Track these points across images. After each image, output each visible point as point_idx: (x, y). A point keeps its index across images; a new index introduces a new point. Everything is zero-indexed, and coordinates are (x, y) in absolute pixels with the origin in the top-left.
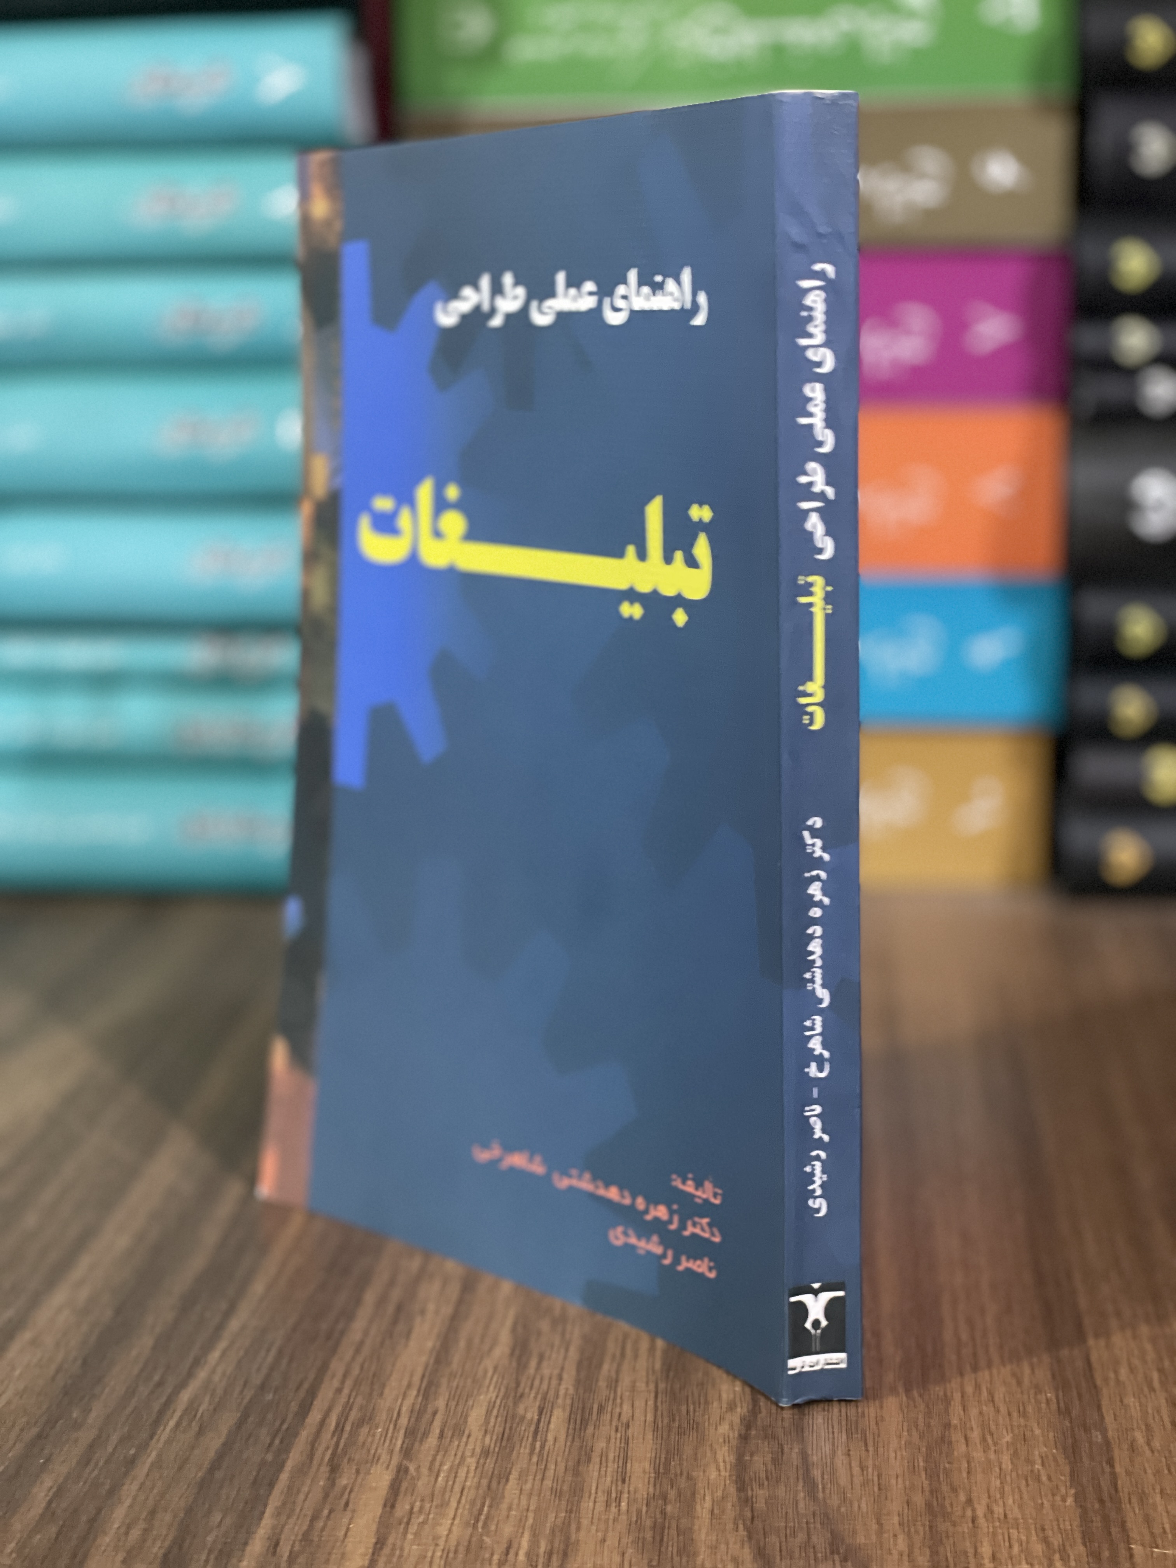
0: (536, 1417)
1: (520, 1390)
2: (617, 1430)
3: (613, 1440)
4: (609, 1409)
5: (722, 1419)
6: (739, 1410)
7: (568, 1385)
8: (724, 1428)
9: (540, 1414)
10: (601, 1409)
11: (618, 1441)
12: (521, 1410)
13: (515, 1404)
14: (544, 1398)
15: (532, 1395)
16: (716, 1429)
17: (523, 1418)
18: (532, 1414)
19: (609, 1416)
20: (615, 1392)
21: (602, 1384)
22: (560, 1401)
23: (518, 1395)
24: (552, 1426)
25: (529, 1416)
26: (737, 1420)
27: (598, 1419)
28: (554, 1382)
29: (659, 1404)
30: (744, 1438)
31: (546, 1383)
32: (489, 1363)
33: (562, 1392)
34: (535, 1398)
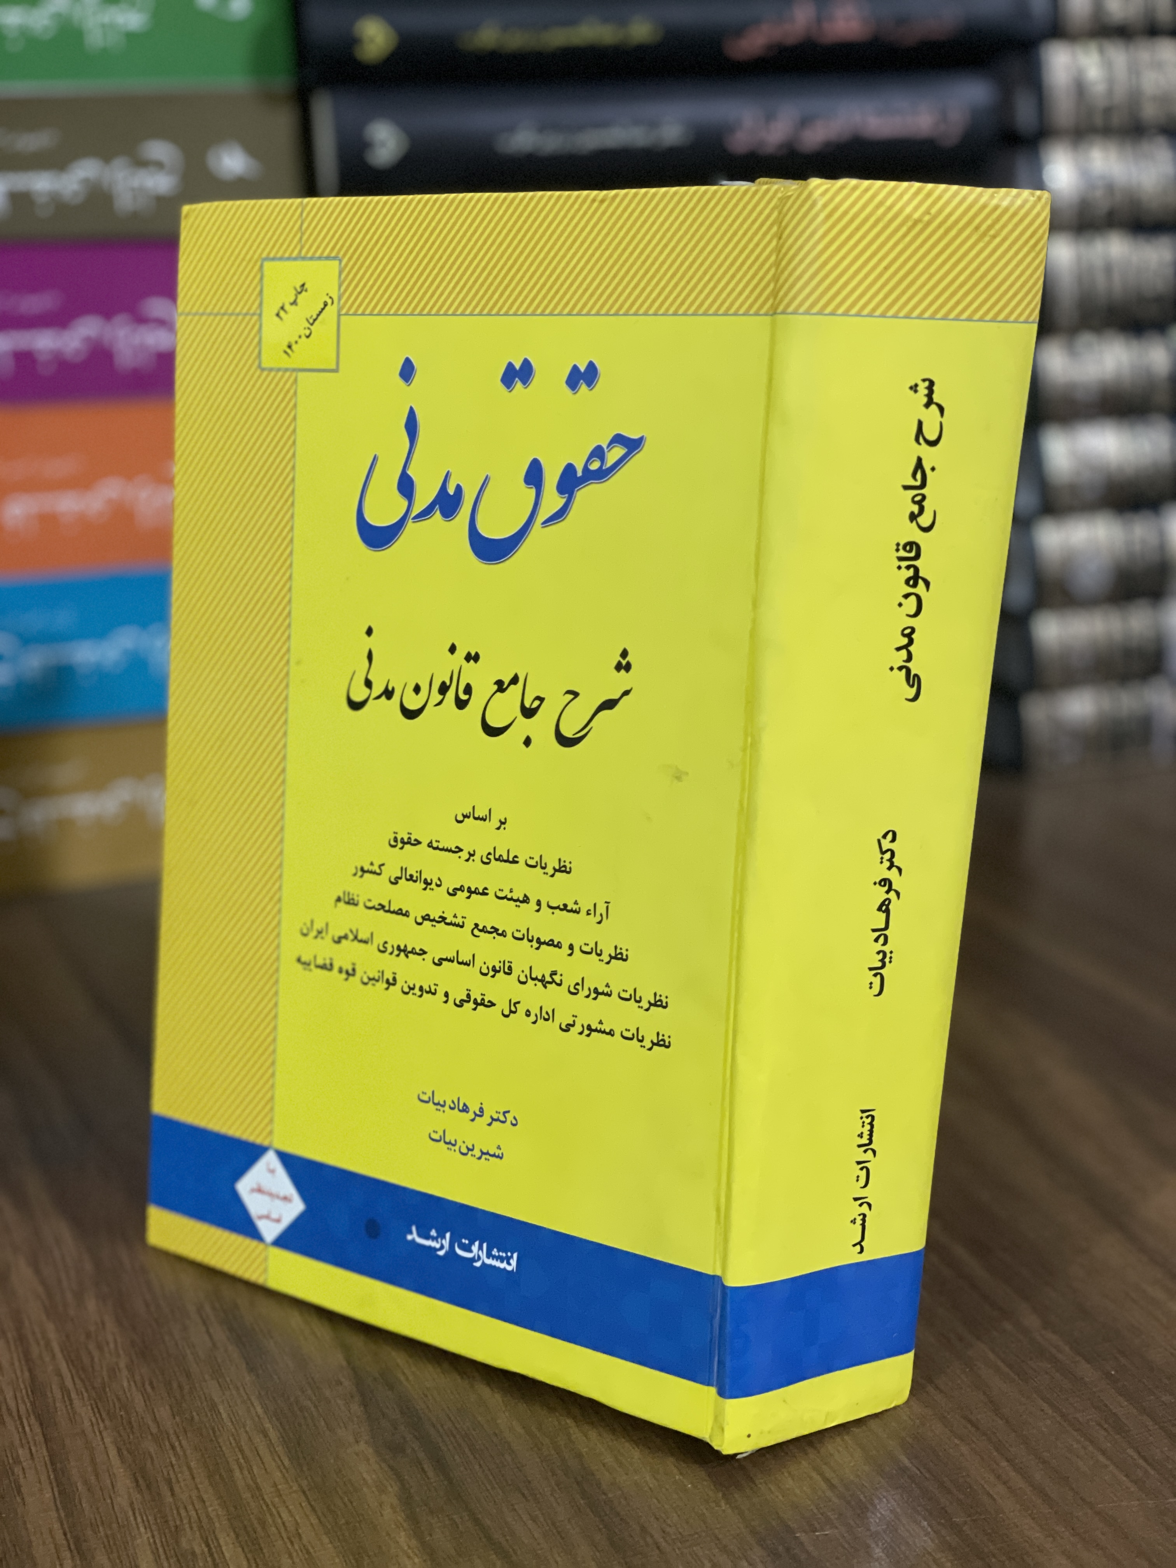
0: (206, 1550)
1: (171, 1523)
2: (292, 1543)
3: (294, 1554)
4: (270, 1520)
5: (381, 1505)
6: (390, 1489)
7: (214, 1507)
8: (387, 1512)
9: (208, 1546)
10: (263, 1523)
11: (300, 1553)
13: (177, 1542)
14: (201, 1527)
15: (187, 1526)
16: (382, 1515)
17: (193, 1553)
18: (199, 1548)
19: (274, 1529)
20: (263, 1499)
21: (247, 1495)
22: (217, 1525)
23: (173, 1529)
24: (227, 1555)
25: (198, 1550)
26: (395, 1501)
29: (313, 1503)
30: (413, 1519)
31: (190, 1507)
32: (122, 1501)
33: (213, 1515)
34: (191, 1528)
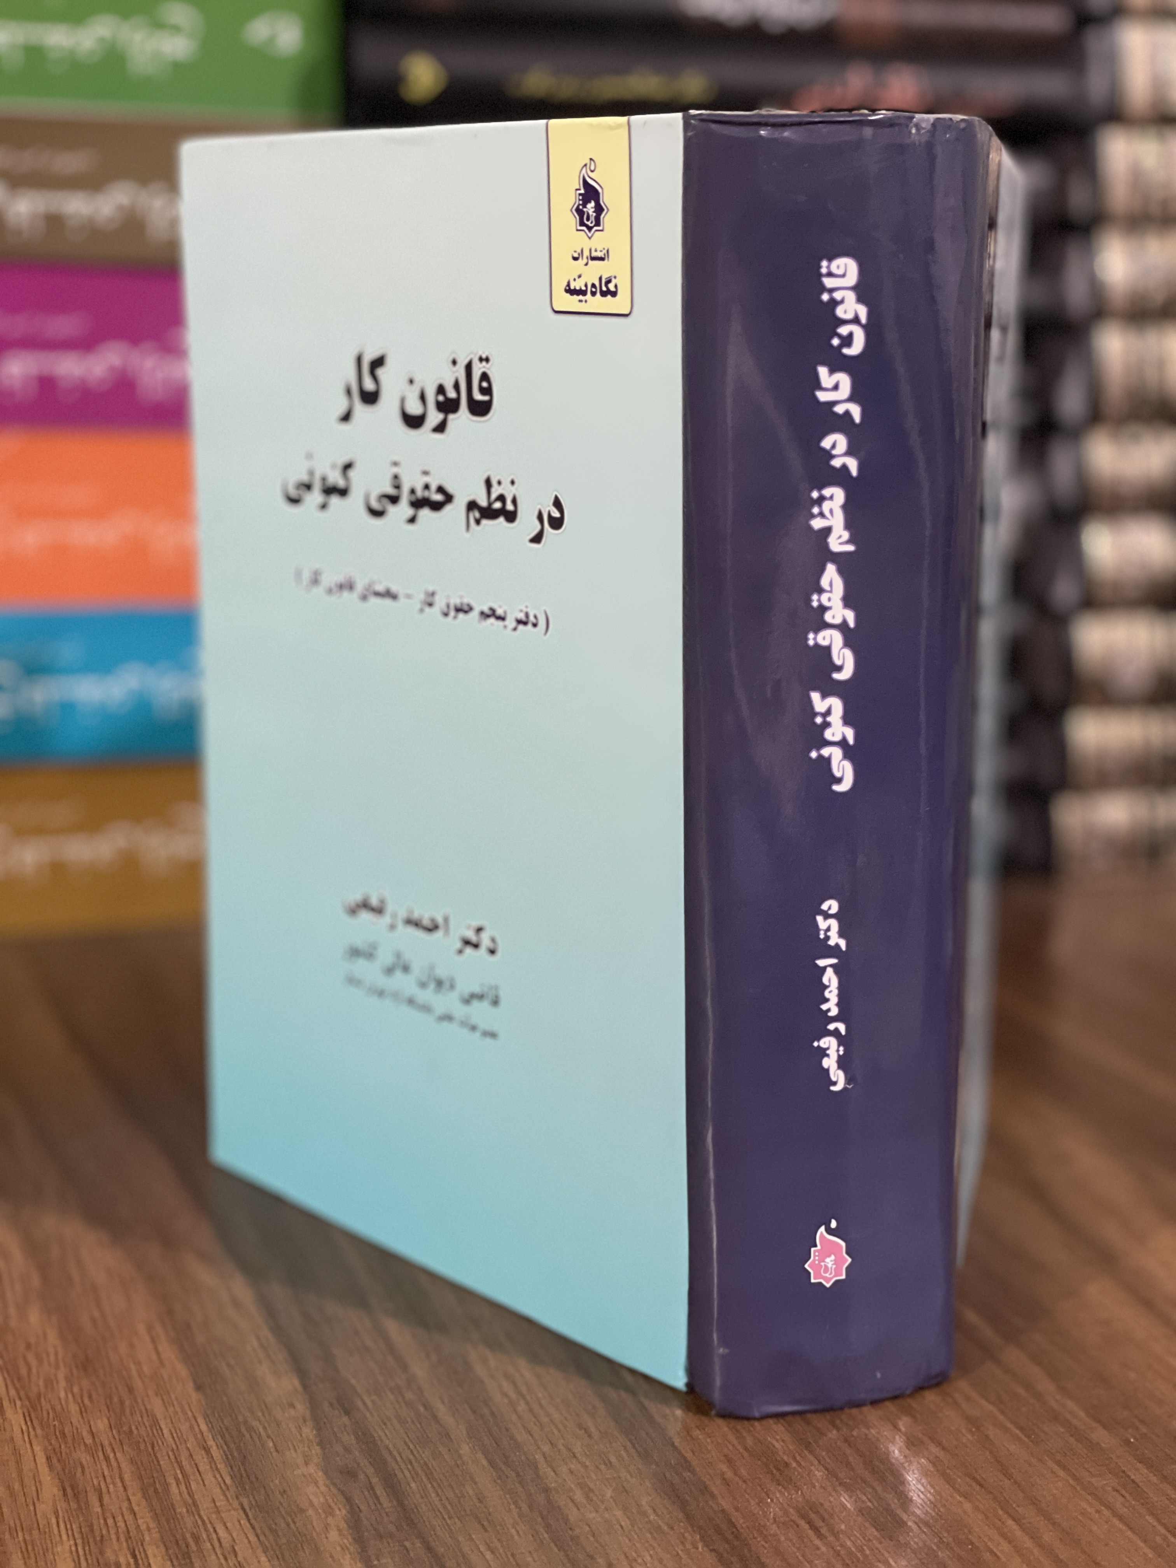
2: (226, 1559)
4: (205, 1536)
5: (327, 1527)
6: (338, 1512)
7: (145, 1519)
8: (333, 1535)
9: (134, 1557)
10: (197, 1539)
12: (109, 1554)
13: (101, 1552)
14: (128, 1537)
27: (200, 1550)
28: (129, 1518)
